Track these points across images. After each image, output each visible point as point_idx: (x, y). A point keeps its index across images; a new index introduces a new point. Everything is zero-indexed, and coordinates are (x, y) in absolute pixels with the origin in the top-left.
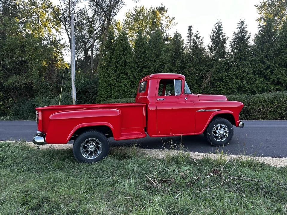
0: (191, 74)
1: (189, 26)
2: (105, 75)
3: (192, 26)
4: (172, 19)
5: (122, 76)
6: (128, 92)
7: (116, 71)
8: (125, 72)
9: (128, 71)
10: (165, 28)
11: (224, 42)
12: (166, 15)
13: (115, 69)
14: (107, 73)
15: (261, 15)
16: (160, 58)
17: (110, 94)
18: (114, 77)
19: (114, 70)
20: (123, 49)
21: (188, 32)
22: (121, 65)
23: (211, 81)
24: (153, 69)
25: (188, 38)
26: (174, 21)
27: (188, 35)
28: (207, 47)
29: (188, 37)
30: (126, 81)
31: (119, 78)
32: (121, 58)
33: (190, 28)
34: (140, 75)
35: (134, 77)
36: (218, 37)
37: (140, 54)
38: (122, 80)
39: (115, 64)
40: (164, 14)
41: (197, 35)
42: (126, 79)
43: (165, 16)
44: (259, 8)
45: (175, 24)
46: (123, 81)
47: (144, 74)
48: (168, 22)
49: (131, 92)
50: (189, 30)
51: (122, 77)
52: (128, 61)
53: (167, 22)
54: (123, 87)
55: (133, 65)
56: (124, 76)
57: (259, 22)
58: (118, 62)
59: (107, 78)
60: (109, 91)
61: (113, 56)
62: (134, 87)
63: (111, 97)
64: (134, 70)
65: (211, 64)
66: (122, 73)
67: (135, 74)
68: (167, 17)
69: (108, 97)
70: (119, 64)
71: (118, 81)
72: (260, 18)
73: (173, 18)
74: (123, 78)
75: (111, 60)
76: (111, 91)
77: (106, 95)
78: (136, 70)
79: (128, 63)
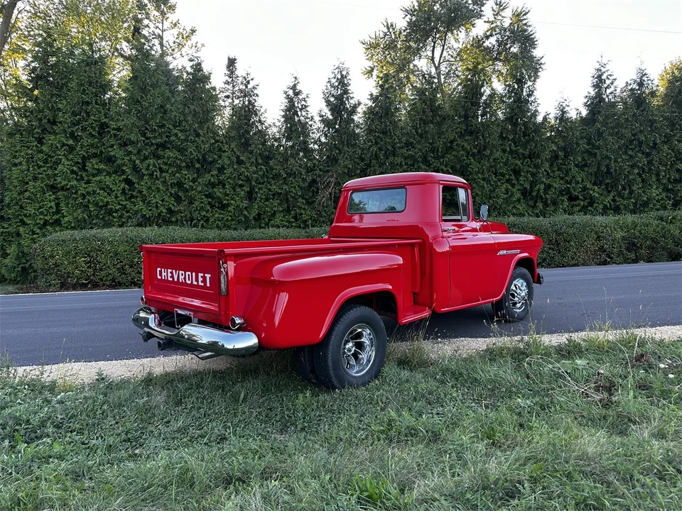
0: (289, 175)
1: (229, 59)
2: (32, 158)
3: (235, 60)
4: (188, 31)
5: (93, 164)
6: (117, 211)
7: (72, 149)
8: (101, 152)
9: (117, 152)
10: (170, 49)
11: (354, 110)
12: (172, 17)
13: (71, 142)
14: (41, 152)
15: (370, 64)
16: (208, 128)
17: (54, 214)
18: (68, 165)
19: (67, 145)
20: (94, 90)
21: (227, 72)
22: (88, 132)
23: (335, 193)
24: (195, 154)
25: (226, 86)
26: (194, 39)
27: (227, 78)
28: (317, 118)
29: (227, 83)
30: (108, 180)
31: (84, 168)
32: (88, 114)
33: (232, 63)
34: (154, 166)
35: (135, 169)
36: (340, 99)
37: (152, 109)
38: (94, 176)
39: (69, 127)
40: (167, 16)
41: (295, 86)
42: (109, 174)
43: (169, 20)
44: (369, 49)
45: (199, 45)
46: (98, 178)
47: (166, 164)
48: (180, 38)
49: (127, 212)
50: (228, 67)
51: (96, 167)
52: (113, 125)
53: (176, 36)
54: (103, 197)
55: (133, 137)
56: (102, 166)
57: (367, 76)
58: (78, 123)
59: (39, 167)
60: (51, 207)
61: (60, 106)
62: (132, 196)
63: (57, 223)
64: (135, 152)
65: (332, 157)
66: (95, 155)
67: (137, 162)
68: (175, 25)
69: (46, 223)
70: (84, 129)
71: (82, 178)
72: (369, 69)
73: (193, 31)
74: (98, 170)
75: (55, 116)
76: (57, 205)
77: (42, 217)
78: (139, 152)
79: (113, 129)
